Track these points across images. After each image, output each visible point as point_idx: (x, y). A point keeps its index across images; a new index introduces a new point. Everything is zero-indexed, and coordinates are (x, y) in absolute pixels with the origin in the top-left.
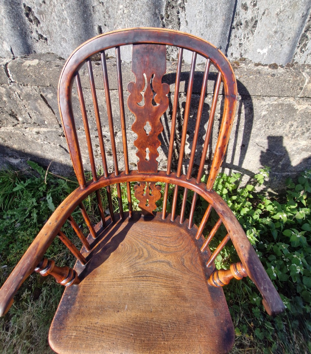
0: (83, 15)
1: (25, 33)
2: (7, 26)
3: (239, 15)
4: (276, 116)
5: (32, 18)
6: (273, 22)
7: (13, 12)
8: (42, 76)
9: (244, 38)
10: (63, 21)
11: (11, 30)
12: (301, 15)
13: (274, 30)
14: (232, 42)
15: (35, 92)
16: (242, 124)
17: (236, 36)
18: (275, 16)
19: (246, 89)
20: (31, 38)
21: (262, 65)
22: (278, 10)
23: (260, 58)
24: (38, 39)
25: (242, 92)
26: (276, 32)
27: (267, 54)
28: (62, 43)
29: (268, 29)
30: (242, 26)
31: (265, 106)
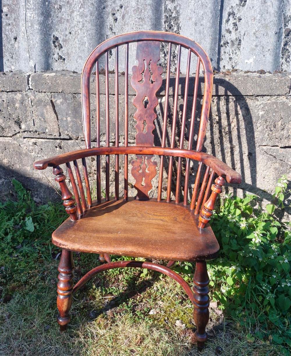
0: (98, 41)
1: (49, 54)
2: (37, 49)
3: (225, 37)
4: (274, 116)
5: (57, 44)
6: (252, 39)
7: (45, 40)
8: (58, 84)
9: (233, 54)
10: (83, 44)
11: (40, 52)
12: (274, 33)
13: (254, 44)
14: (223, 56)
15: (47, 98)
16: (242, 127)
17: (225, 52)
18: (253, 35)
19: (237, 90)
20: (52, 58)
21: (251, 72)
22: (254, 31)
23: (249, 67)
24: (57, 60)
25: (234, 93)
26: (256, 46)
27: (253, 63)
28: (78, 60)
29: (250, 44)
30: (229, 45)
31: (260, 105)
